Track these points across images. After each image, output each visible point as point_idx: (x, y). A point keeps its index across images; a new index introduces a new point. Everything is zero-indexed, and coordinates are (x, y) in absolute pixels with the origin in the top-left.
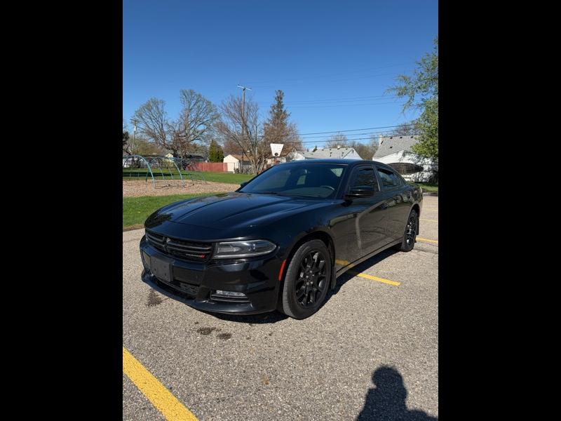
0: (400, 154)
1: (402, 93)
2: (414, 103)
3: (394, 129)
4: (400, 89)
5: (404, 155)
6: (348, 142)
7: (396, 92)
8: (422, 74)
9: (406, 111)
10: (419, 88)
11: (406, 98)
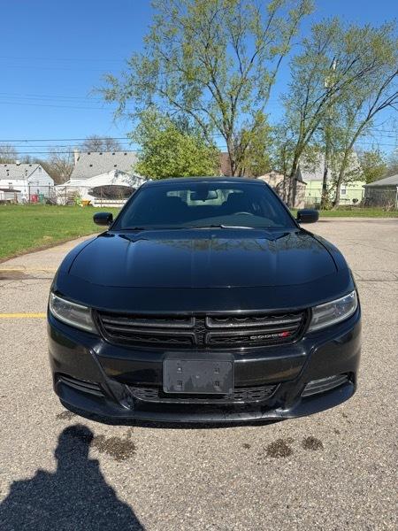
0: (112, 174)
1: (110, 97)
2: (125, 112)
3: (82, 142)
4: (108, 92)
5: (116, 176)
6: (19, 156)
7: (103, 95)
8: (133, 77)
9: (117, 120)
10: (130, 93)
11: (116, 105)
